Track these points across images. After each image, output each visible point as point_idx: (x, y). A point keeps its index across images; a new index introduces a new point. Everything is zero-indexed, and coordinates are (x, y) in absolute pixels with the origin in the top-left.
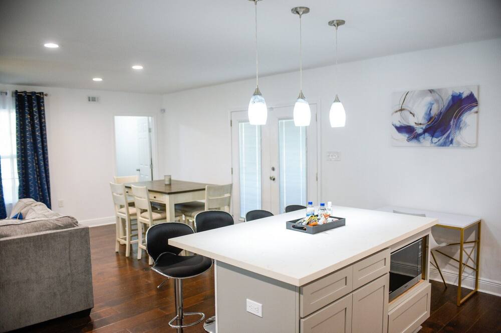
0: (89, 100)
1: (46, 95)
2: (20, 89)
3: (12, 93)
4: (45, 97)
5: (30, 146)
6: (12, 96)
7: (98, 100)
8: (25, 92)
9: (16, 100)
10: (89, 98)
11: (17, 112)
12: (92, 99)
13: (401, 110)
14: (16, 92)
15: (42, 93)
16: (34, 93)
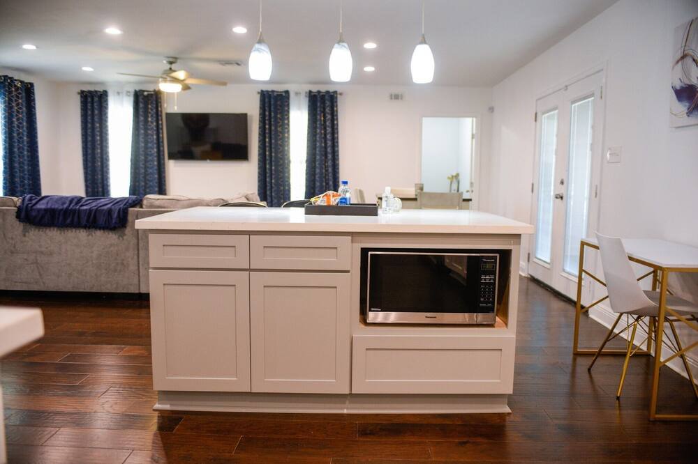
0: (391, 98)
1: (341, 94)
2: (315, 89)
3: (306, 93)
4: (339, 96)
5: (320, 151)
6: (306, 96)
7: (401, 99)
8: (319, 92)
9: (309, 101)
10: (391, 95)
11: (309, 114)
12: (396, 97)
13: (683, 57)
14: (310, 92)
15: (335, 92)
16: (328, 92)
